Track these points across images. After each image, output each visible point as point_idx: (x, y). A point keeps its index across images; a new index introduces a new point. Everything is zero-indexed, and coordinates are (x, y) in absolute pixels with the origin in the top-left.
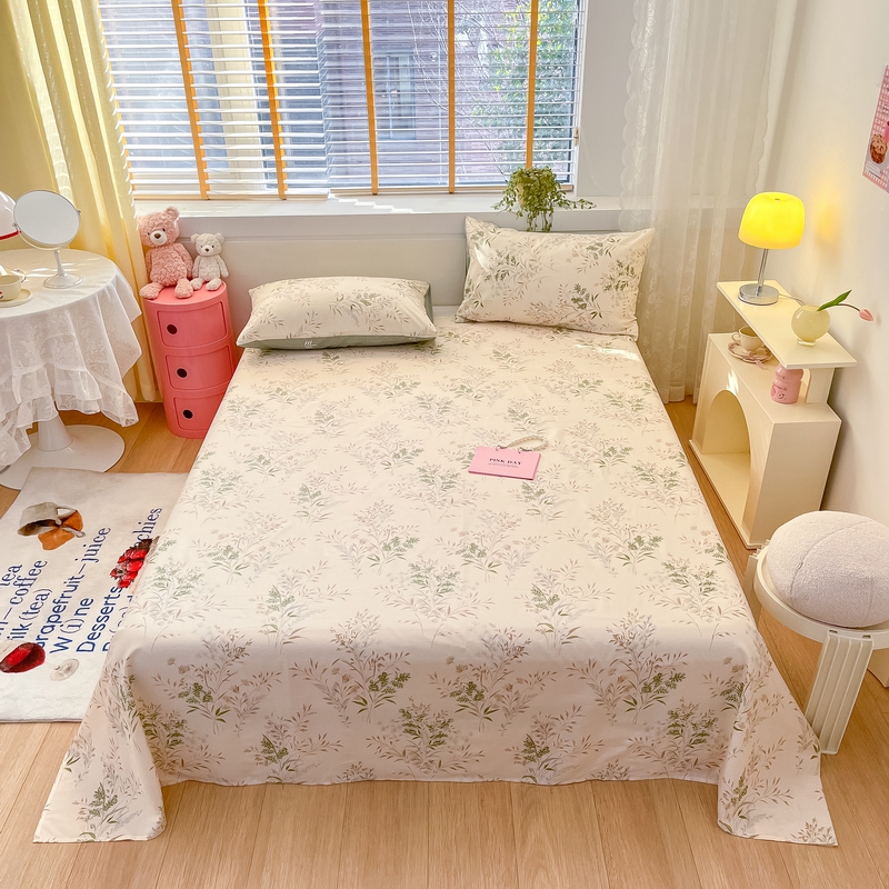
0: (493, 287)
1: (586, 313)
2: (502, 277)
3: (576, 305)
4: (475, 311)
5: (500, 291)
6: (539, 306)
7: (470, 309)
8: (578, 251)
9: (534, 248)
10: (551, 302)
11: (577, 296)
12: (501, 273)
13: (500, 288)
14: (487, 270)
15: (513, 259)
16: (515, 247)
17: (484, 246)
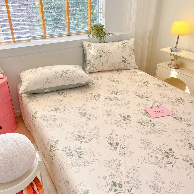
0: (98, 61)
1: (126, 64)
2: (101, 57)
3: (123, 62)
4: (93, 69)
5: (101, 62)
6: (113, 64)
7: (91, 69)
8: (119, 46)
9: (107, 47)
10: (116, 62)
11: (123, 59)
12: (100, 56)
13: (101, 61)
14: (96, 56)
15: (103, 51)
16: (102, 47)
17: (93, 49)
